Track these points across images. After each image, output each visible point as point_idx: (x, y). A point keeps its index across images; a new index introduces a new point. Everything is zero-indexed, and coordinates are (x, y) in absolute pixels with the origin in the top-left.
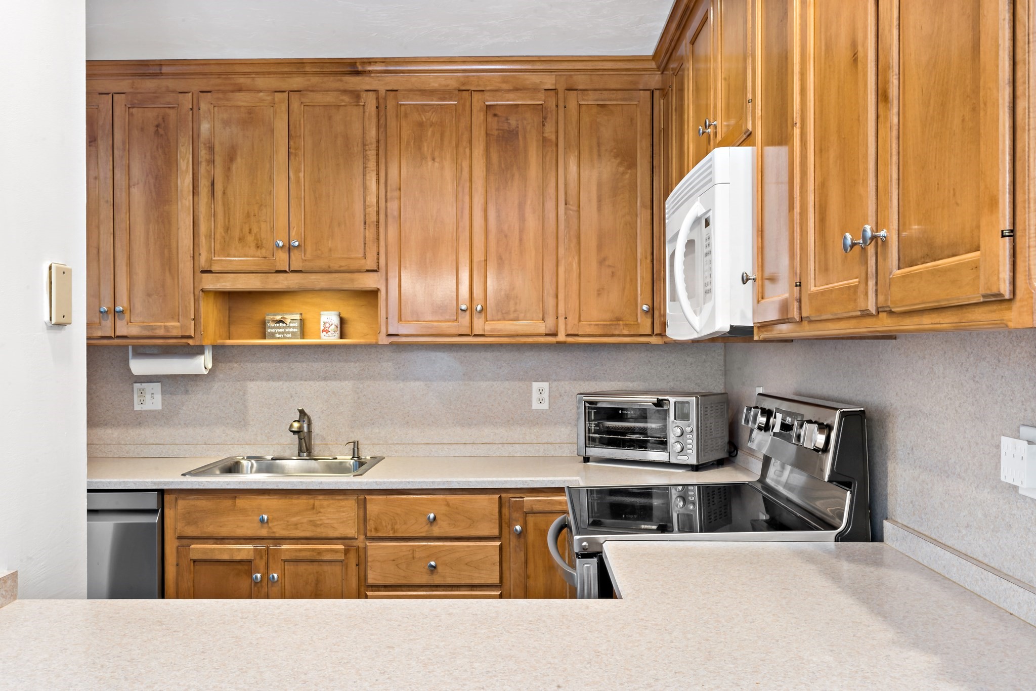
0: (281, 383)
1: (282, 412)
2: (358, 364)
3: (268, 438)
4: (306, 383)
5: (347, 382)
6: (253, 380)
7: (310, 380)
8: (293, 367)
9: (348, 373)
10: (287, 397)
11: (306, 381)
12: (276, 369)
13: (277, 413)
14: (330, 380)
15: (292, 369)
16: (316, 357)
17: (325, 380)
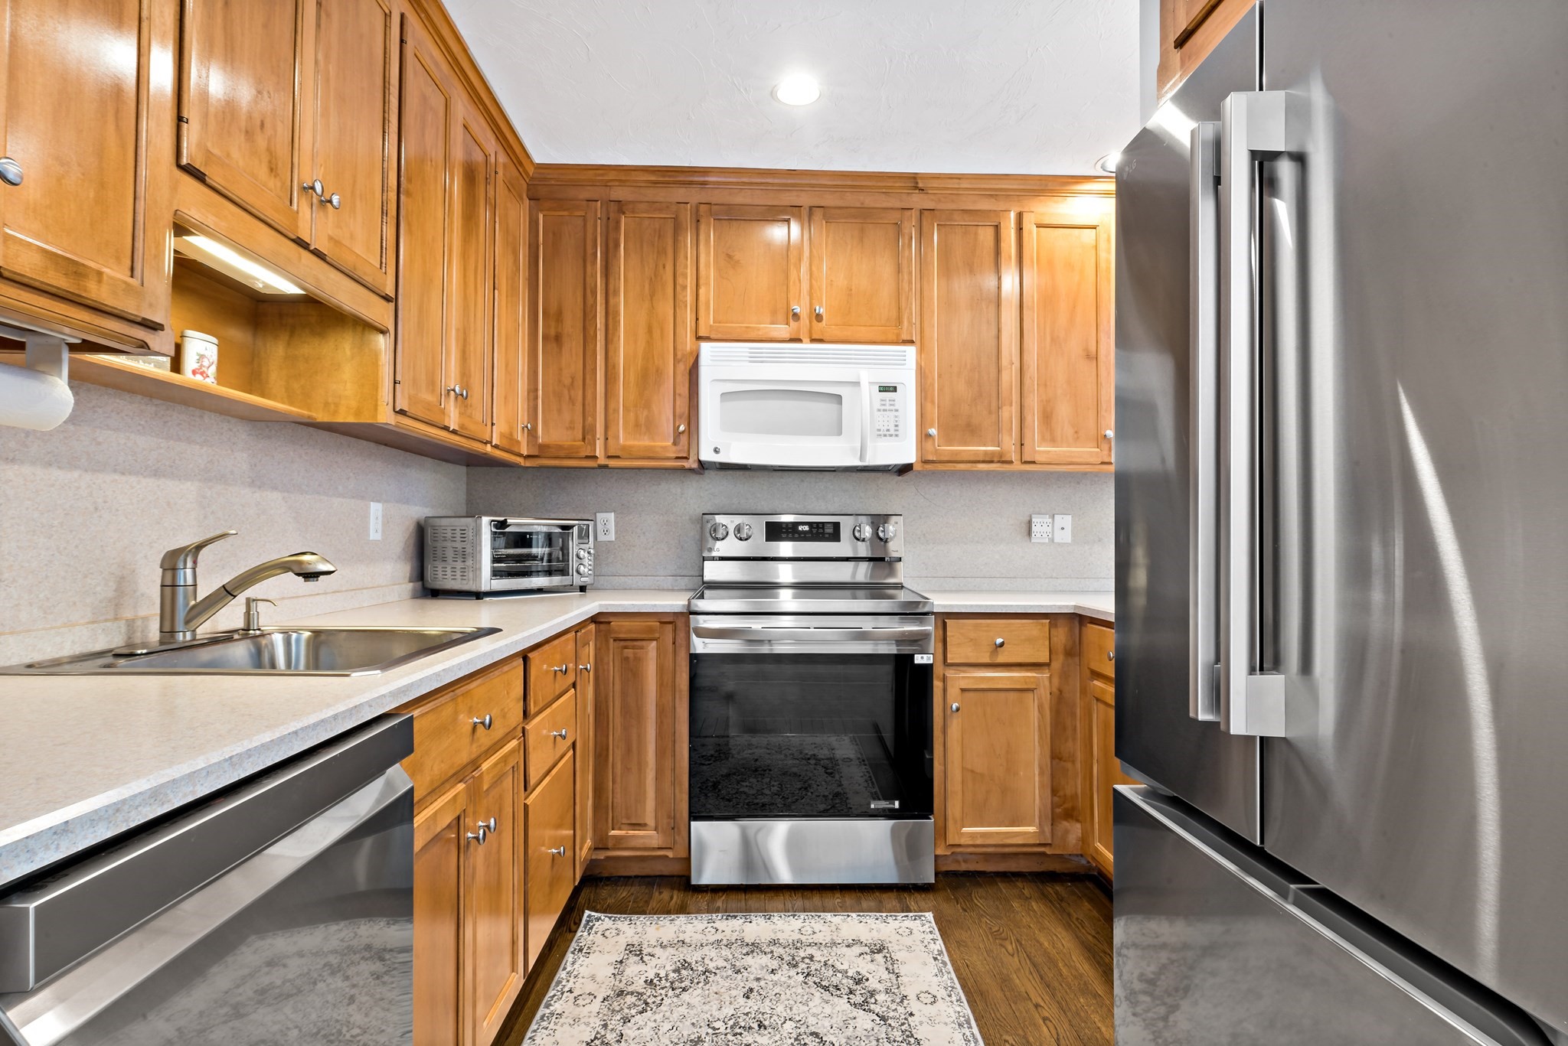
0: (76, 474)
1: (77, 547)
2: (205, 449)
3: (45, 613)
4: (124, 478)
5: (189, 483)
6: (13, 460)
7: (130, 474)
8: (100, 439)
9: (191, 466)
10: (86, 508)
11: (123, 474)
12: (65, 437)
13: (65, 548)
14: (164, 476)
15: (99, 444)
16: (142, 423)
17: (155, 475)
